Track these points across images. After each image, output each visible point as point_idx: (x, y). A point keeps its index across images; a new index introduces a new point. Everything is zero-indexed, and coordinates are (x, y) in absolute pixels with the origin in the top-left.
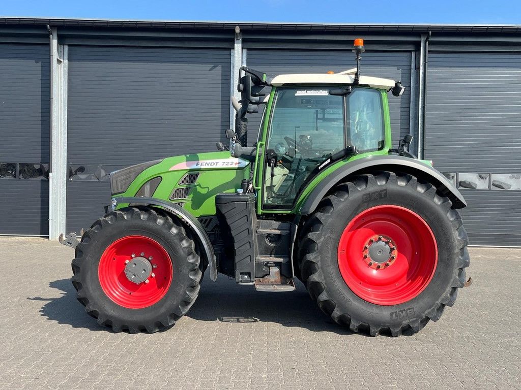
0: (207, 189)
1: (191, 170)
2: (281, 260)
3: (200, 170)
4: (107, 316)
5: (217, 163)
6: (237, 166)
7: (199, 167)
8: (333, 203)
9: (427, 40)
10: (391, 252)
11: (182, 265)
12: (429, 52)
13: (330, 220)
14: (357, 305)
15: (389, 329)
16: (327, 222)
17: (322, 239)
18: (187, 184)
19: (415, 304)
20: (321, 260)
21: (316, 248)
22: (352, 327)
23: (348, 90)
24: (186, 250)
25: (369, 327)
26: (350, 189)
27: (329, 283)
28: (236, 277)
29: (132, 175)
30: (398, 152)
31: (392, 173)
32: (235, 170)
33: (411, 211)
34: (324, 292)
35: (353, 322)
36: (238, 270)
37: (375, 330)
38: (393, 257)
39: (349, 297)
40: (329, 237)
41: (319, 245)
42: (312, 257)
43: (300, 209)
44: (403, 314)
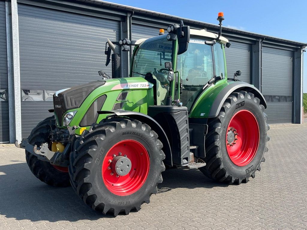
0: (132, 103)
1: (124, 90)
2: (195, 147)
3: (129, 90)
4: (110, 205)
5: (138, 85)
6: (148, 87)
7: (128, 87)
8: (225, 110)
9: (131, 16)
10: (234, 137)
11: (156, 158)
12: (132, 24)
13: (224, 120)
14: (234, 168)
15: (245, 179)
16: (223, 121)
17: (221, 132)
18: (121, 100)
19: (254, 163)
20: (221, 145)
21: (218, 138)
22: (233, 182)
23: (214, 42)
24: (159, 147)
25: (238, 180)
26: (231, 101)
27: (224, 158)
28: (182, 162)
29: (84, 94)
30: (234, 80)
31: (246, 92)
32: (146, 90)
33: (251, 113)
34: (222, 164)
35: (233, 178)
36: (182, 157)
37: (240, 181)
38: (236, 139)
39: (231, 164)
40: (224, 131)
41: (220, 135)
42: (217, 143)
43: (202, 115)
44: (250, 170)
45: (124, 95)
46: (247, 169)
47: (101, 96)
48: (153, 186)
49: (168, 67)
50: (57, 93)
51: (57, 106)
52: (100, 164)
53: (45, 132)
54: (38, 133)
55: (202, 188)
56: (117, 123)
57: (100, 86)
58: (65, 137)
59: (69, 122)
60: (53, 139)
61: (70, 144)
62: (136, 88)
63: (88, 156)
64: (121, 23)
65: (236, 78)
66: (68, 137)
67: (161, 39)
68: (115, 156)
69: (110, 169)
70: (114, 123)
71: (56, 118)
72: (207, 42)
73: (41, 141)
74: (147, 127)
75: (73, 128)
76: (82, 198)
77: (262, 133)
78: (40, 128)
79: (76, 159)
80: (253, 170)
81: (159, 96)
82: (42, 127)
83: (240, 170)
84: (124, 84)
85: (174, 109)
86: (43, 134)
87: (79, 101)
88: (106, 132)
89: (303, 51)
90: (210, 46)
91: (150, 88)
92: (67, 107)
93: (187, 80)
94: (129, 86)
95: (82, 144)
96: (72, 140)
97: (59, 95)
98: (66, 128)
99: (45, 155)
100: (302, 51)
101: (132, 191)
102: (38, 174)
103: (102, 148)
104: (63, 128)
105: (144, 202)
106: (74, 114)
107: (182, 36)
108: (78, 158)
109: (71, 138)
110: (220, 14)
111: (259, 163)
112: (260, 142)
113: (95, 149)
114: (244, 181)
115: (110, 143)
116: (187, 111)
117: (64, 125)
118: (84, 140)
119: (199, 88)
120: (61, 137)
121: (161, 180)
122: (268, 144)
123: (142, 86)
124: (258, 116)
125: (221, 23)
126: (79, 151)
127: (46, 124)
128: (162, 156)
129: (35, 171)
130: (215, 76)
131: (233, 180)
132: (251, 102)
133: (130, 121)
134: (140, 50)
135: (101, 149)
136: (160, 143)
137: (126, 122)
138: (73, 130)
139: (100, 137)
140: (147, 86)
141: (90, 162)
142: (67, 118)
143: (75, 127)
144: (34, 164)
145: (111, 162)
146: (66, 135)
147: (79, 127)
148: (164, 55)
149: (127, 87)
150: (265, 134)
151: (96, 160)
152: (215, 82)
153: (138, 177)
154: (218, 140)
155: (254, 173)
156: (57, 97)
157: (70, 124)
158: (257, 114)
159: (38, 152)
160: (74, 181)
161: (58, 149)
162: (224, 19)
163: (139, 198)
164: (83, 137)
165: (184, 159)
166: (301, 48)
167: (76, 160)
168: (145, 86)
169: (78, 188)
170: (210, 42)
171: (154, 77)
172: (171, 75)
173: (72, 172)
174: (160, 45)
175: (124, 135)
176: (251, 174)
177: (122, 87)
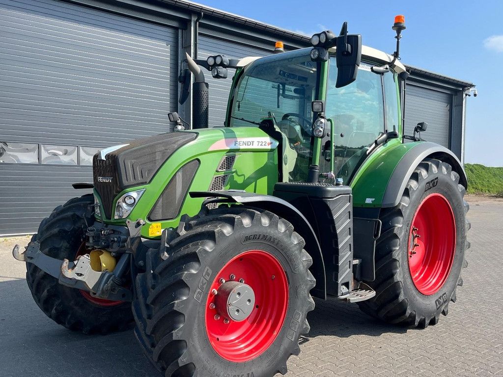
0: (243, 177)
1: (230, 151)
2: (358, 261)
3: (238, 150)
5: (253, 142)
6: (269, 147)
7: (238, 146)
8: (410, 192)
9: (197, 20)
10: (413, 241)
11: (300, 285)
12: (200, 34)
13: (408, 211)
14: (419, 299)
15: (435, 317)
16: (406, 213)
17: (403, 233)
18: (225, 170)
19: (446, 289)
20: (401, 257)
21: (398, 243)
22: (416, 324)
23: (387, 68)
24: (305, 264)
25: (425, 319)
26: (419, 178)
27: (405, 281)
28: (339, 291)
29: (158, 156)
30: (414, 139)
31: (440, 162)
32: (266, 151)
33: (446, 199)
34: (402, 292)
35: (416, 318)
36: (340, 281)
37: (427, 322)
38: (416, 245)
39: (414, 292)
40: (407, 231)
41: (401, 240)
42: (397, 255)
43: (369, 201)
44: (441, 301)
45: (229, 161)
46: (437, 300)
47: (189, 162)
48: (293, 340)
49: (318, 110)
50: (104, 153)
51: (100, 179)
52: (202, 301)
53: (68, 227)
54: (55, 230)
55: (362, 335)
56: (237, 217)
57: (187, 143)
58: (118, 242)
59: (129, 212)
60: (92, 245)
61: (127, 256)
62: (251, 147)
63: (182, 285)
64: (180, 31)
65: (417, 136)
66: (125, 241)
67: (288, 59)
68: (224, 282)
69: (214, 307)
70: (230, 218)
71: (97, 200)
72: (375, 68)
73: (61, 245)
74: (286, 226)
75: (138, 224)
76: (164, 369)
77: (460, 236)
78: (59, 220)
79: (153, 291)
80: (446, 301)
81: (286, 164)
82: (63, 219)
83: (428, 302)
84: (230, 139)
85: (329, 191)
86: (65, 231)
87: (150, 171)
88: (217, 235)
89: (466, 95)
90: (379, 75)
91: (273, 148)
92: (125, 183)
93: (342, 136)
94: (239, 143)
95: (165, 259)
96: (134, 247)
97: (108, 156)
98: (122, 223)
99: (84, 280)
100: (464, 95)
101: (256, 351)
102: (54, 311)
103: (207, 268)
104: (113, 224)
105: (279, 372)
106: (138, 194)
107: (348, 52)
108: (159, 288)
109: (132, 243)
110: (398, 18)
111: (454, 288)
112: (457, 252)
113: (196, 270)
114: (433, 322)
115: (223, 256)
116: (351, 195)
117: (116, 217)
118: (168, 250)
119: (359, 152)
120: (112, 241)
121: (306, 328)
122: (468, 254)
123: (260, 144)
124: (455, 204)
125: (400, 34)
126: (160, 273)
127: (72, 213)
128: (311, 281)
129: (46, 305)
130: (387, 131)
131: (418, 320)
132: (447, 179)
133: (259, 213)
134: (246, 77)
135: (206, 270)
136: (307, 257)
137: (252, 216)
138: (136, 227)
139: (203, 244)
140: (268, 145)
141: (185, 298)
142: (124, 205)
143: (142, 222)
144: (46, 291)
145: (216, 293)
146: (123, 237)
147: (148, 222)
148: (284, 90)
149: (235, 145)
150: (464, 237)
151: (196, 293)
152: (385, 141)
153: (265, 322)
154: (398, 248)
155: (447, 306)
156: (104, 160)
157: (130, 216)
158: (454, 201)
159: (69, 274)
160: (148, 336)
161: (104, 266)
162: (404, 28)
163: (269, 366)
164: (166, 245)
165: (343, 284)
166: (464, 90)
167: (153, 293)
168: (265, 145)
169: (157, 351)
170: (381, 69)
171: (278, 129)
172: (323, 127)
173: (145, 316)
174: (281, 71)
175: (248, 242)
176: (443, 308)
177: (227, 145)
